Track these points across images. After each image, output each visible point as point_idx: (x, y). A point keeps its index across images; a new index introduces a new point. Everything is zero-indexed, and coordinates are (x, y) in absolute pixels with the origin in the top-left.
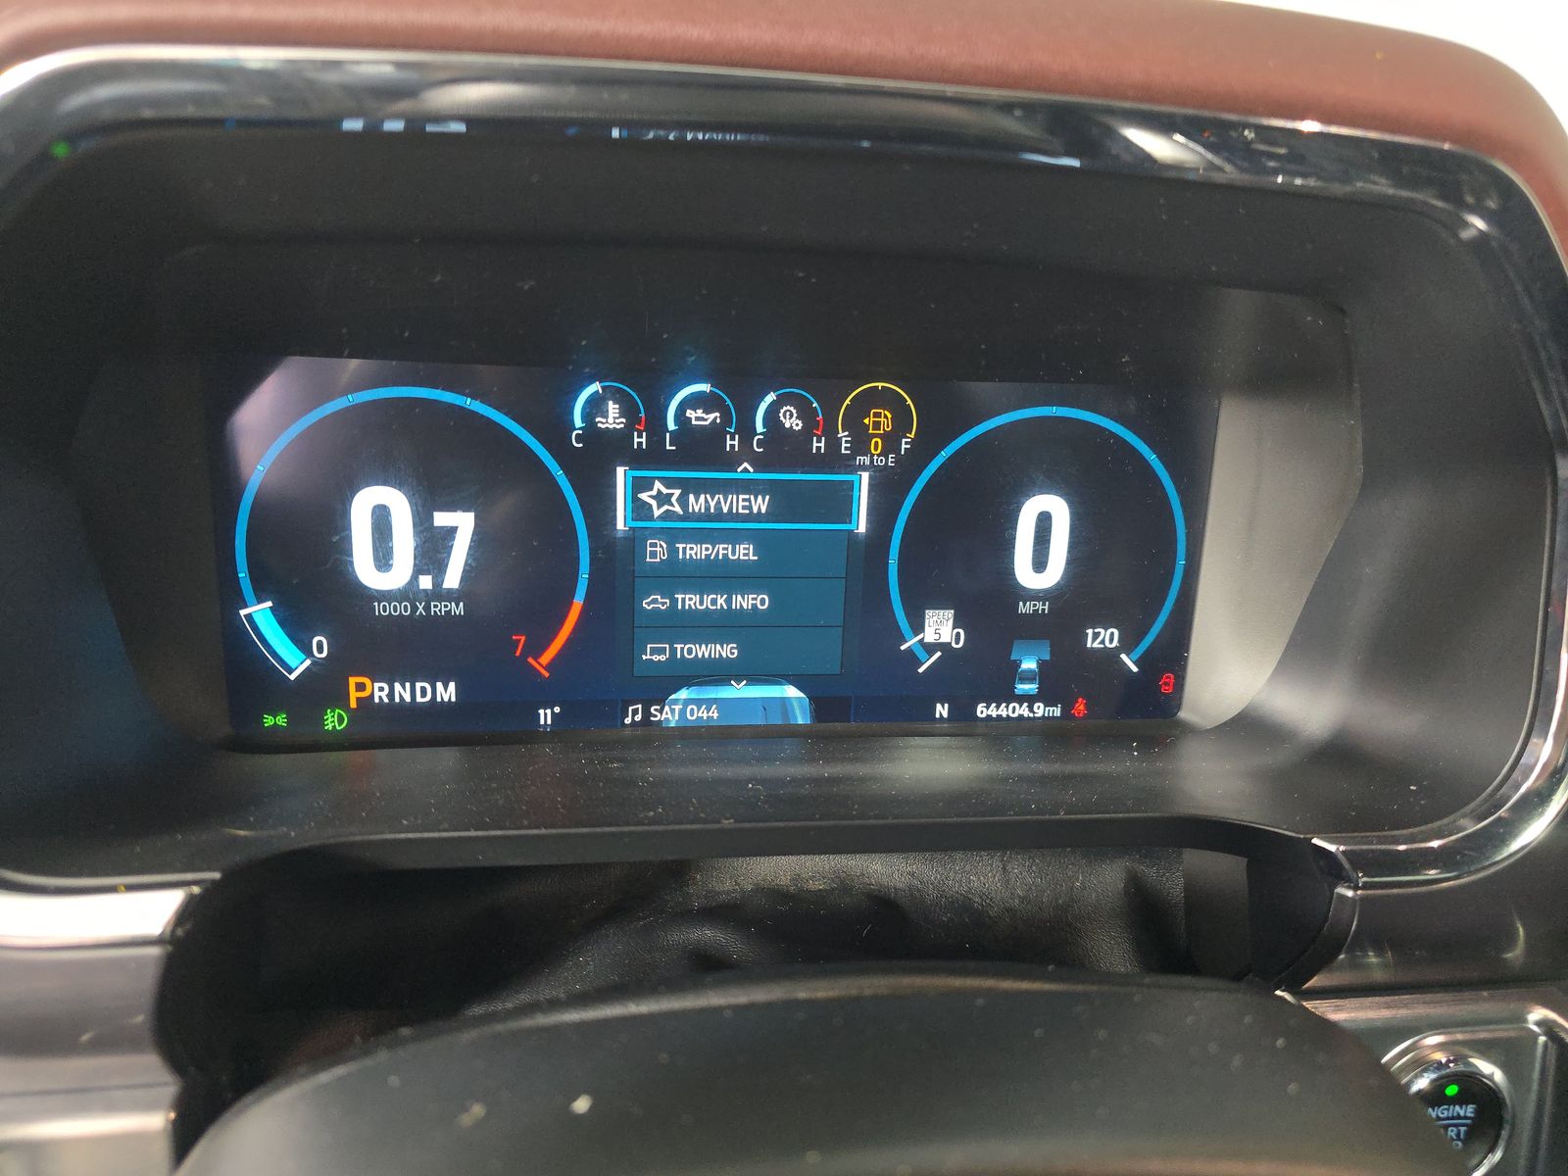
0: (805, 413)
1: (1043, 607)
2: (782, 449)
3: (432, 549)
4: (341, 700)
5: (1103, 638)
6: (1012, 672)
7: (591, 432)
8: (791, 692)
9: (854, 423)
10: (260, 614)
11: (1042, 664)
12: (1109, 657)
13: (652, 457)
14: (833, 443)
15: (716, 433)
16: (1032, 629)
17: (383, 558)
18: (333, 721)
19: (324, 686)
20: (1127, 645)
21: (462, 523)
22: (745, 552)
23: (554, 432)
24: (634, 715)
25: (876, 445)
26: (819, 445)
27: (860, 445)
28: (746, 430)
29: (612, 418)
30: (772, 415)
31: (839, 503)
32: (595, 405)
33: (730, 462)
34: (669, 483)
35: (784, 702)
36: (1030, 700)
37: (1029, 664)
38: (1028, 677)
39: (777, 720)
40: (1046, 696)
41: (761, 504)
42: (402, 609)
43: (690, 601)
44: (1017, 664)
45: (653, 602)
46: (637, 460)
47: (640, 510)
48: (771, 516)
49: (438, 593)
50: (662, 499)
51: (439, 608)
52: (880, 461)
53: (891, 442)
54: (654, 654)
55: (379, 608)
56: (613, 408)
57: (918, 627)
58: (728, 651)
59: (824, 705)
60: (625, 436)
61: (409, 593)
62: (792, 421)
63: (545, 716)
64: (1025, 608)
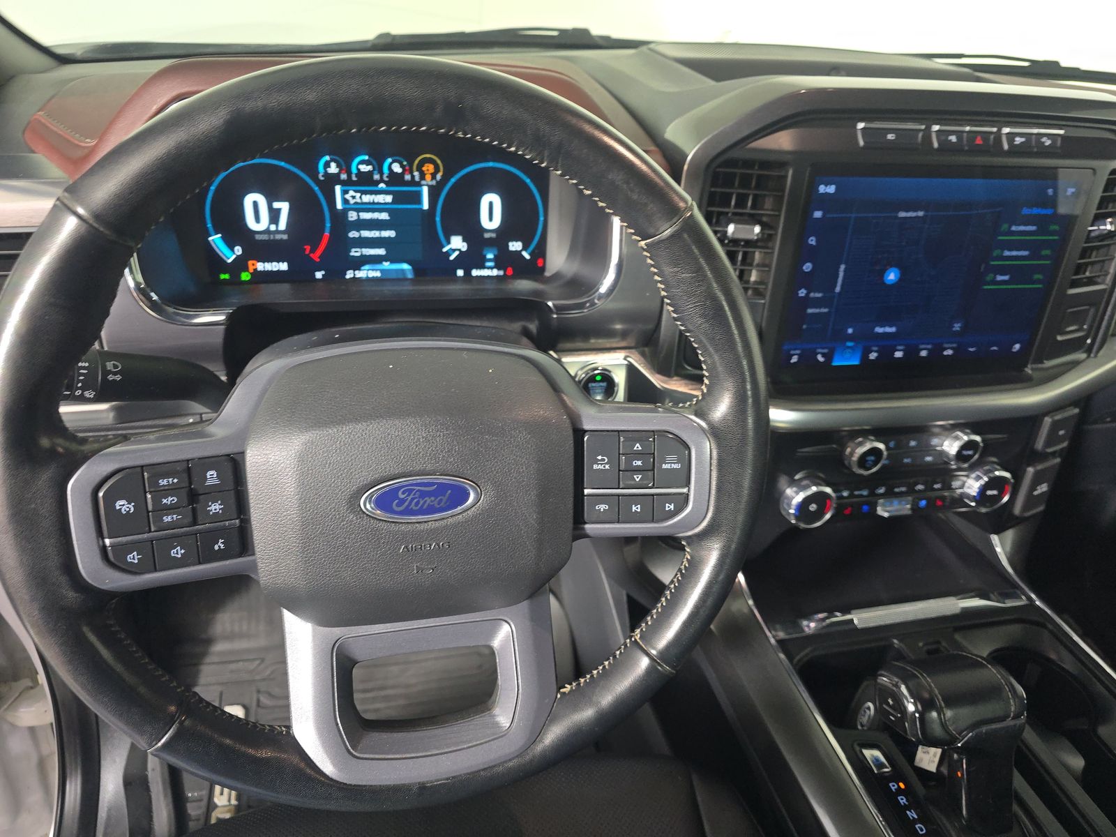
0: (402, 166)
1: (494, 235)
2: (395, 179)
3: (274, 216)
4: (246, 269)
5: (515, 246)
6: (484, 259)
7: (326, 174)
8: (406, 266)
9: (419, 169)
10: (216, 239)
11: (495, 256)
12: (518, 253)
13: (348, 183)
14: (413, 177)
15: (370, 173)
16: (490, 243)
17: (257, 219)
18: (245, 276)
19: (241, 264)
20: (525, 248)
21: (284, 207)
22: (384, 216)
23: (313, 173)
24: (349, 275)
25: (428, 177)
26: (408, 177)
27: (423, 176)
28: (381, 173)
29: (333, 169)
30: (390, 168)
31: (417, 198)
32: (327, 165)
33: (377, 183)
34: (356, 191)
35: (403, 270)
36: (491, 268)
37: (490, 256)
38: (490, 260)
39: (401, 276)
40: (498, 267)
41: (389, 199)
42: (265, 237)
43: (366, 234)
44: (485, 256)
45: (353, 234)
46: (343, 183)
47: (345, 201)
48: (394, 202)
49: (277, 232)
50: (354, 197)
51: (278, 237)
52: (430, 183)
53: (434, 176)
54: (355, 252)
55: (258, 237)
56: (333, 165)
57: (449, 242)
58: (381, 252)
59: (418, 271)
60: (338, 175)
61: (267, 231)
62: (397, 168)
63: (319, 275)
64: (487, 235)
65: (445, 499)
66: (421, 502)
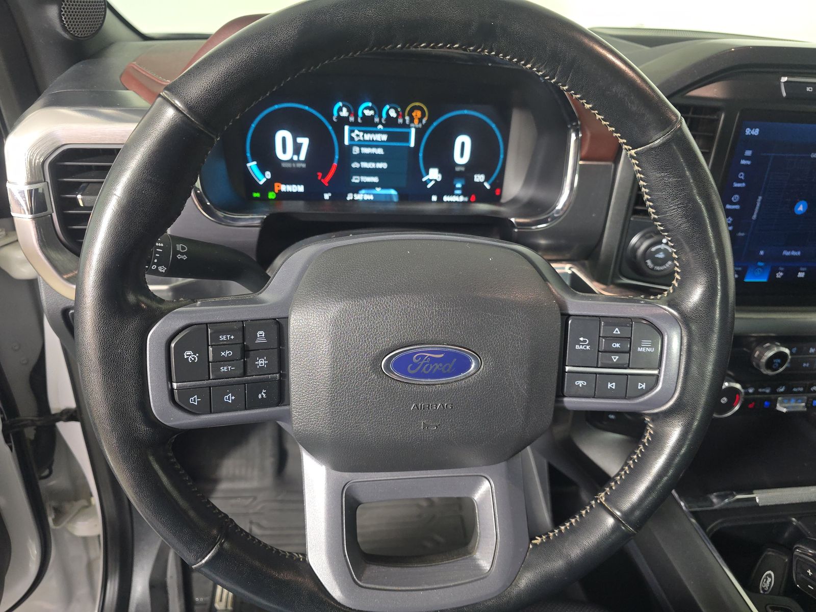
0: (397, 112)
1: (463, 169)
2: (390, 122)
3: (297, 149)
4: (273, 190)
5: (479, 178)
6: (454, 188)
7: (339, 117)
8: (393, 192)
9: (410, 115)
10: (252, 165)
11: (463, 186)
12: (481, 184)
13: (355, 124)
14: (404, 121)
15: (372, 117)
16: (460, 175)
17: (284, 151)
18: (272, 195)
19: (269, 185)
20: (487, 180)
21: (305, 142)
22: (380, 151)
23: (329, 116)
24: (350, 197)
25: (416, 121)
26: (400, 121)
27: (412, 120)
28: (380, 117)
29: (345, 113)
30: (387, 113)
31: (406, 137)
32: (340, 109)
33: (376, 125)
34: (360, 131)
35: (391, 195)
36: (459, 195)
37: (459, 185)
38: (458, 189)
39: (388, 199)
40: (464, 194)
41: (384, 137)
42: (289, 165)
43: (365, 165)
44: (455, 186)
45: (355, 165)
46: (350, 124)
47: (351, 139)
48: (388, 140)
49: (299, 161)
50: (358, 136)
51: (299, 165)
52: (417, 126)
53: (420, 120)
54: (355, 179)
55: (284, 165)
56: (345, 109)
57: (427, 173)
58: (375, 179)
59: (403, 197)
60: (347, 118)
61: (291, 161)
62: (393, 114)
63: (327, 196)
64: (458, 169)
65: (451, 366)
66: (431, 367)
